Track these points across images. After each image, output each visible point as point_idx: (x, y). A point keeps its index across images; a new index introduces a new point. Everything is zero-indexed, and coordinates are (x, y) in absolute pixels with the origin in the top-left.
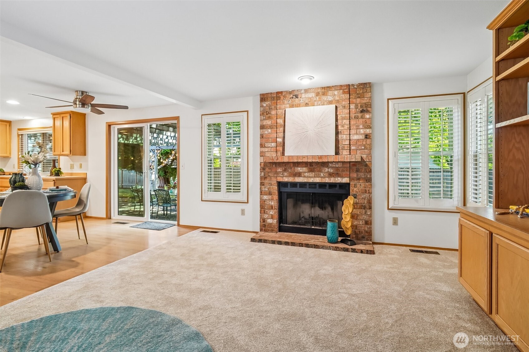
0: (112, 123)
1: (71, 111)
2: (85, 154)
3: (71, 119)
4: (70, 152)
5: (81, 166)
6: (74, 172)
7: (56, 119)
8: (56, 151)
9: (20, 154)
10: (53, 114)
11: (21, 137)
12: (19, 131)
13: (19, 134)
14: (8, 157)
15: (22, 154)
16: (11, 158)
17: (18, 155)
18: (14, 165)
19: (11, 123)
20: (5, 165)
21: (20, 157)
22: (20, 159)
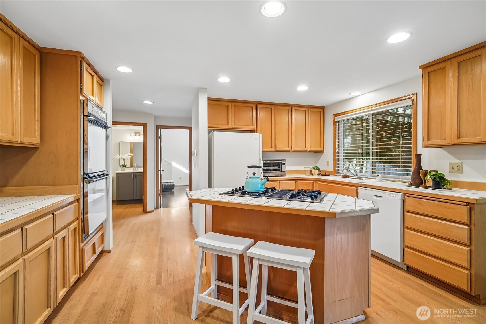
6: (463, 179)
7: (433, 73)
9: (336, 147)
10: (424, 68)
11: (338, 125)
12: (336, 118)
13: (336, 121)
14: (321, 152)
15: (338, 148)
16: (324, 153)
17: (335, 149)
18: (328, 162)
19: (325, 109)
20: (316, 162)
21: (336, 151)
22: (336, 155)
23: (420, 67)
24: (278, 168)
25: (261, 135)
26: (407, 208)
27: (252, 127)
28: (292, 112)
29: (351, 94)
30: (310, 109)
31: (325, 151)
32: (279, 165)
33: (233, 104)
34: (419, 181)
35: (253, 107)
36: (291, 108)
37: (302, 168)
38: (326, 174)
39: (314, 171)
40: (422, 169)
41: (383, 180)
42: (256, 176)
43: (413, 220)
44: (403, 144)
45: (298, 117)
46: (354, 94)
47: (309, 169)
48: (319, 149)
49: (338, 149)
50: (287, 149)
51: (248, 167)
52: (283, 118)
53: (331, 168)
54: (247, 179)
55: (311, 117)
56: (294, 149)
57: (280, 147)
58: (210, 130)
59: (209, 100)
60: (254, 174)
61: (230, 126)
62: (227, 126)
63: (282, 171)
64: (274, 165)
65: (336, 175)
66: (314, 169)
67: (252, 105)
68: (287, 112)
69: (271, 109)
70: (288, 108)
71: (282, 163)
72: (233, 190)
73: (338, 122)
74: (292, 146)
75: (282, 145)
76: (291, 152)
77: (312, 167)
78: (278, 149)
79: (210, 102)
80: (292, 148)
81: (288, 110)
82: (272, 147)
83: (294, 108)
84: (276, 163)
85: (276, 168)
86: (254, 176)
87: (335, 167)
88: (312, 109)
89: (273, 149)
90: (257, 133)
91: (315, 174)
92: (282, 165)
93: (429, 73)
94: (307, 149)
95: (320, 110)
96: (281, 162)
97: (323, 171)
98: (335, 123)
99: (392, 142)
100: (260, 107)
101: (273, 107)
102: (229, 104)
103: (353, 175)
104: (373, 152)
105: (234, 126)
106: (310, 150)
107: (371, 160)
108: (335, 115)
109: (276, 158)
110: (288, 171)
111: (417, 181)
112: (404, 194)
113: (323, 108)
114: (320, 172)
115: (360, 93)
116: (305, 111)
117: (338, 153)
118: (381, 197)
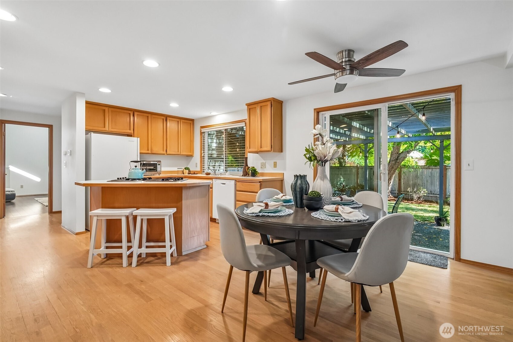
0: (320, 110)
1: (273, 98)
2: (281, 151)
3: (272, 107)
4: (271, 148)
5: (275, 165)
6: (266, 172)
7: (251, 110)
8: (251, 147)
9: (202, 152)
10: (248, 105)
11: (204, 135)
12: (202, 129)
13: (202, 131)
14: (191, 156)
15: (204, 152)
16: (193, 156)
17: (201, 154)
18: (196, 163)
19: (195, 121)
20: (188, 164)
21: (202, 155)
22: (202, 158)
23: (246, 104)
24: (154, 168)
25: (139, 139)
26: (238, 189)
27: (129, 131)
28: (166, 121)
29: (211, 113)
30: (182, 121)
31: (194, 155)
32: (155, 165)
33: (110, 109)
34: (246, 174)
35: (130, 114)
36: (166, 118)
37: (175, 169)
38: (194, 173)
39: (185, 171)
40: (247, 166)
41: (230, 175)
42: (137, 168)
43: (240, 194)
44: (239, 151)
45: (172, 125)
46: (213, 113)
47: (181, 169)
48: (190, 154)
49: (203, 154)
50: (162, 152)
51: (131, 162)
52: (159, 125)
53: (198, 169)
54: (130, 170)
55: (183, 127)
56: (168, 153)
57: (155, 150)
58: (88, 131)
59: (87, 103)
60: (136, 167)
61: (107, 129)
62: (104, 129)
63: (158, 170)
64: (150, 165)
65: (202, 174)
66: (185, 169)
67: (130, 112)
68: (162, 121)
69: (148, 117)
70: (163, 117)
71: (158, 164)
72: (118, 179)
73: (204, 133)
74: (166, 150)
75: (158, 149)
76: (166, 155)
77: (183, 168)
78: (154, 152)
79: (88, 105)
80: (166, 152)
81: (163, 119)
82: (148, 150)
83: (168, 118)
84: (152, 163)
85: (152, 168)
86: (136, 168)
87: (201, 167)
88: (184, 121)
89: (150, 152)
90: (134, 137)
91: (186, 173)
92: (158, 166)
93: (250, 109)
94: (179, 153)
95: (190, 122)
96: (156, 162)
97: (192, 171)
98: (202, 133)
99: (238, 150)
100: (137, 114)
101: (149, 115)
102: (106, 109)
103: (213, 173)
104: (226, 156)
105: (111, 130)
106: (182, 153)
107: (224, 162)
108: (202, 127)
109: (152, 159)
110: (163, 171)
111: (245, 173)
112: (236, 181)
113: (193, 120)
114: (190, 171)
115: (217, 114)
116: (178, 121)
117: (204, 157)
118: (225, 184)
